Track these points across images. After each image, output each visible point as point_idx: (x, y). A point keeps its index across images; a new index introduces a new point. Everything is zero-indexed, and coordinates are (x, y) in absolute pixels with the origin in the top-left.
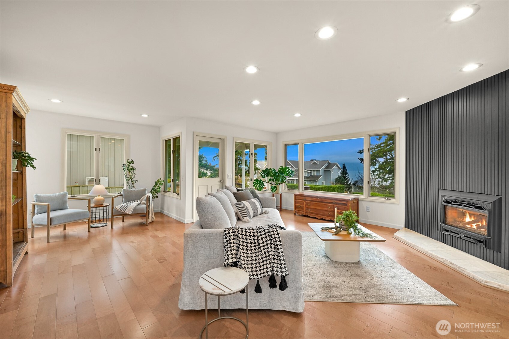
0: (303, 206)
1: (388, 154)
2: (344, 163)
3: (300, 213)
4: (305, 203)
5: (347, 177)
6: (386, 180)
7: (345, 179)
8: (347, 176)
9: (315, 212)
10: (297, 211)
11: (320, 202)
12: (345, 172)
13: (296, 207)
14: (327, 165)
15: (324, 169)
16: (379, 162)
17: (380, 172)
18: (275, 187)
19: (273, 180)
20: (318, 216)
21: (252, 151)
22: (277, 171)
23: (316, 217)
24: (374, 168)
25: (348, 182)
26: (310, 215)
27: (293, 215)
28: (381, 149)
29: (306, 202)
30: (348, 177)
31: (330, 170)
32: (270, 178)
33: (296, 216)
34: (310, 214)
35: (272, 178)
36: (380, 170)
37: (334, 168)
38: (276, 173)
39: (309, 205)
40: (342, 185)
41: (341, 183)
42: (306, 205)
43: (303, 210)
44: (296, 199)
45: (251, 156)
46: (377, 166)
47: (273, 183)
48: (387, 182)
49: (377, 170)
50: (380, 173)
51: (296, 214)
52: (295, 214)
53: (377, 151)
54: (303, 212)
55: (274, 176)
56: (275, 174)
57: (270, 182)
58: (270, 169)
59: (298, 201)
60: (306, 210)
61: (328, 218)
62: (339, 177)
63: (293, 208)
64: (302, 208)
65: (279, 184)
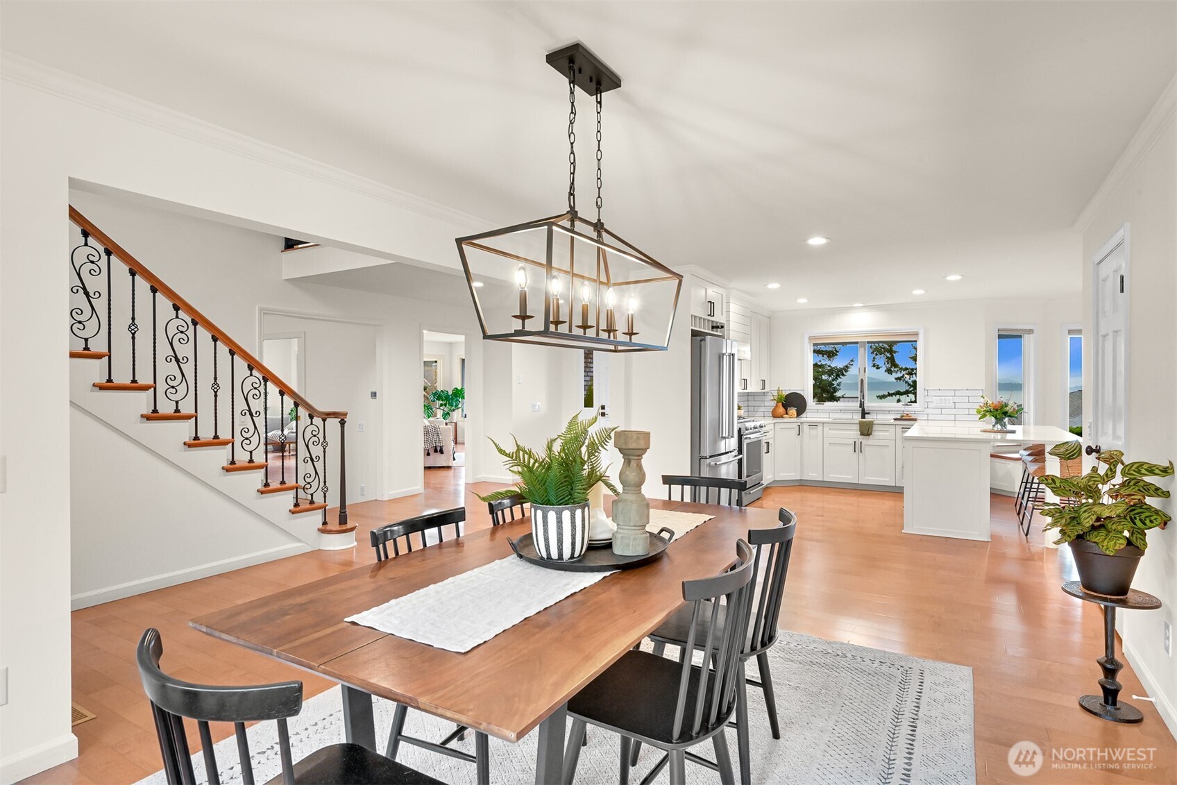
18: (448, 413)
19: (445, 405)
32: (441, 402)
38: (450, 396)
55: (446, 399)
56: (447, 398)
57: (441, 408)
58: (442, 391)
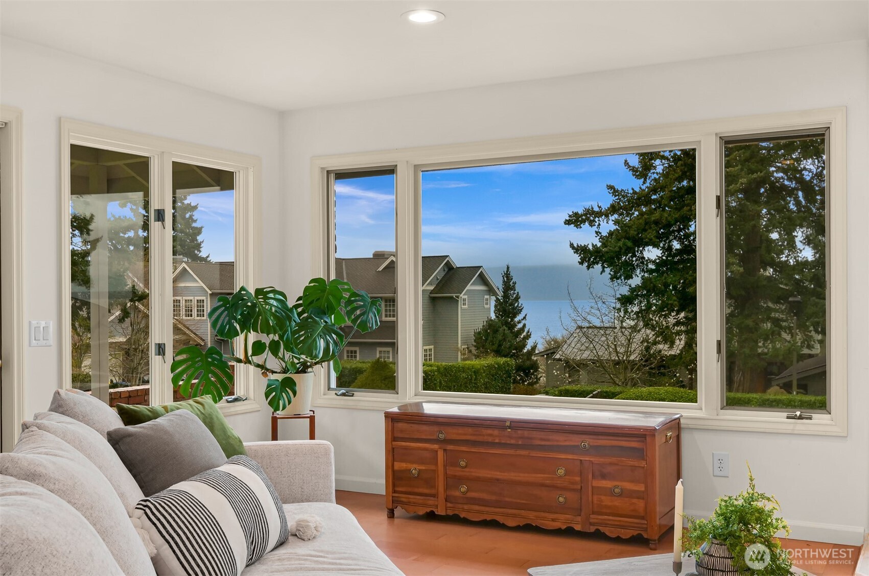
0: (434, 471)
1: (674, 231)
2: (508, 268)
3: (415, 504)
4: (440, 454)
5: (520, 326)
6: (668, 337)
7: (512, 332)
8: (519, 322)
9: (494, 498)
10: (404, 498)
11: (516, 447)
12: (512, 304)
13: (395, 477)
14: (443, 274)
15: (432, 292)
16: (642, 263)
17: (648, 301)
18: (287, 384)
19: (274, 348)
20: (507, 515)
21: (162, 200)
22: (291, 303)
23: (498, 518)
24: (628, 288)
25: (524, 346)
26: (468, 511)
27: (383, 517)
28: (651, 212)
29: (445, 450)
30: (524, 325)
31: (454, 295)
33: (396, 521)
34: (466, 507)
35: (266, 339)
36: (647, 296)
37: (469, 287)
38: (291, 310)
39: (463, 463)
40: (504, 359)
41: (498, 353)
42: (445, 466)
43: (433, 491)
44: (395, 439)
45: (155, 226)
46: (636, 281)
47: (273, 363)
48: (672, 343)
49: (637, 295)
50: (649, 306)
51: (397, 512)
52: (391, 515)
53: (638, 218)
54: (431, 501)
55: (277, 326)
56: (286, 319)
58: (259, 292)
59: (406, 448)
60: (447, 487)
61: (553, 520)
62: (490, 324)
63: (384, 481)
64: (427, 480)
65: (304, 369)
